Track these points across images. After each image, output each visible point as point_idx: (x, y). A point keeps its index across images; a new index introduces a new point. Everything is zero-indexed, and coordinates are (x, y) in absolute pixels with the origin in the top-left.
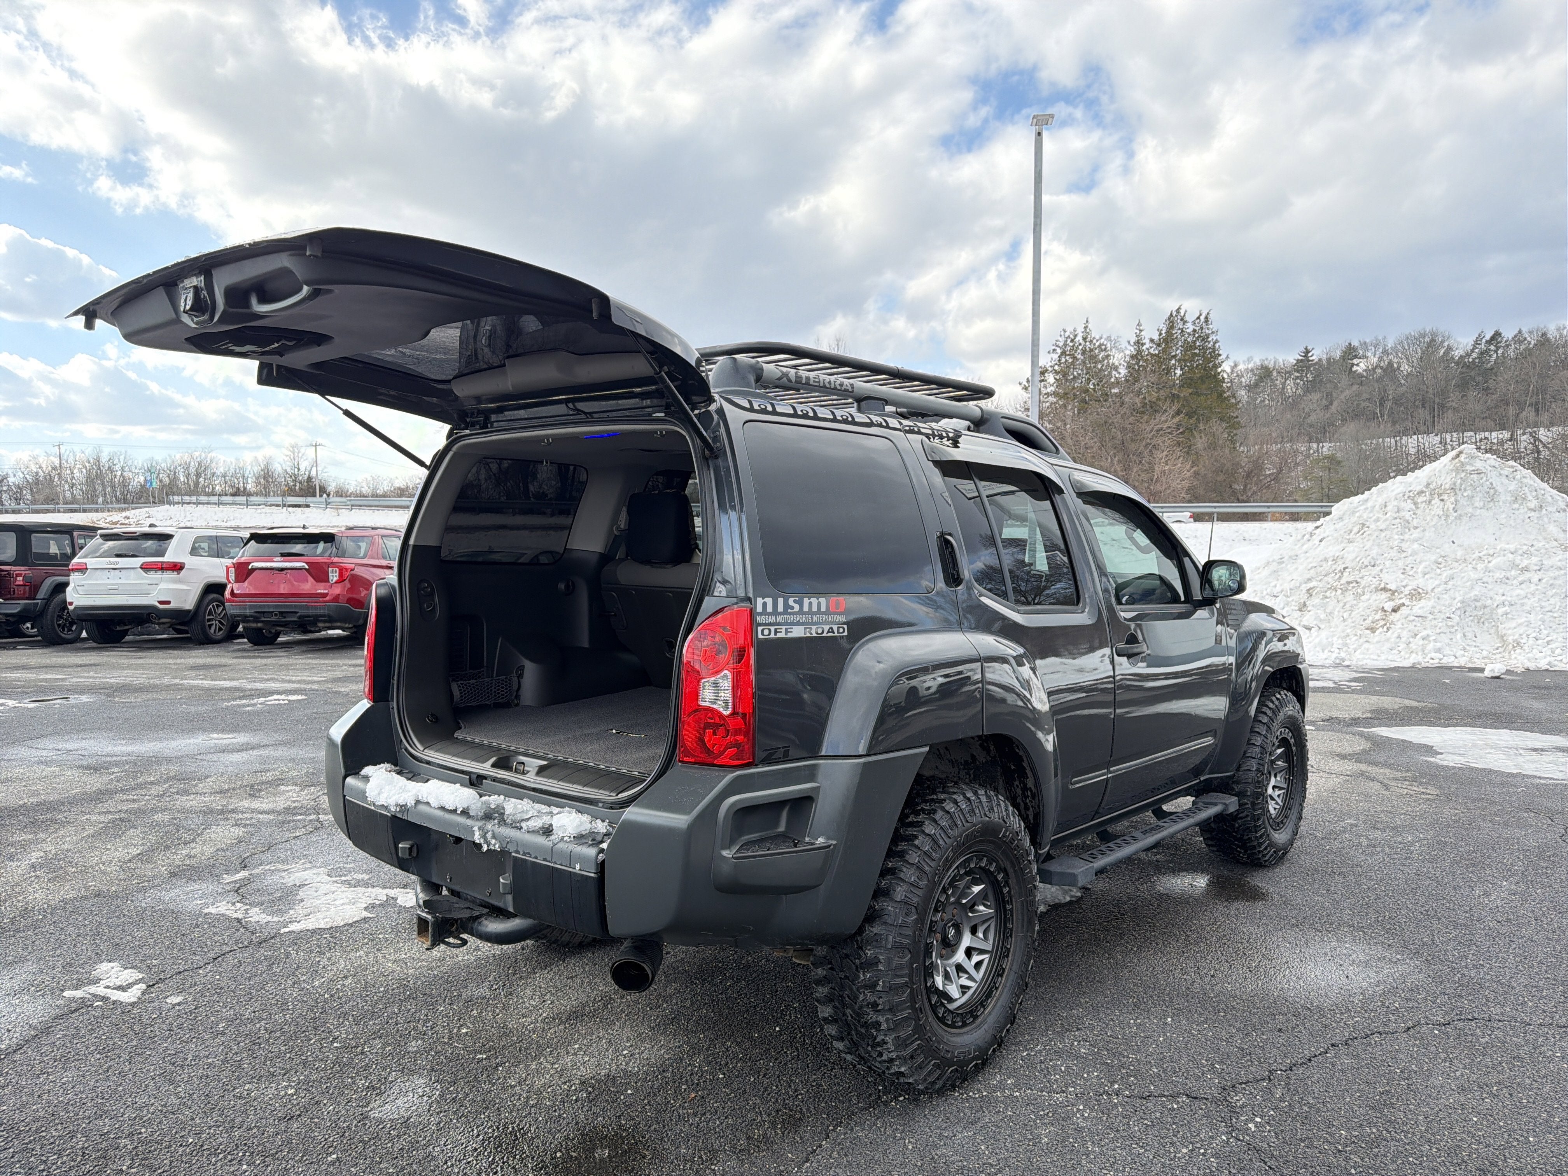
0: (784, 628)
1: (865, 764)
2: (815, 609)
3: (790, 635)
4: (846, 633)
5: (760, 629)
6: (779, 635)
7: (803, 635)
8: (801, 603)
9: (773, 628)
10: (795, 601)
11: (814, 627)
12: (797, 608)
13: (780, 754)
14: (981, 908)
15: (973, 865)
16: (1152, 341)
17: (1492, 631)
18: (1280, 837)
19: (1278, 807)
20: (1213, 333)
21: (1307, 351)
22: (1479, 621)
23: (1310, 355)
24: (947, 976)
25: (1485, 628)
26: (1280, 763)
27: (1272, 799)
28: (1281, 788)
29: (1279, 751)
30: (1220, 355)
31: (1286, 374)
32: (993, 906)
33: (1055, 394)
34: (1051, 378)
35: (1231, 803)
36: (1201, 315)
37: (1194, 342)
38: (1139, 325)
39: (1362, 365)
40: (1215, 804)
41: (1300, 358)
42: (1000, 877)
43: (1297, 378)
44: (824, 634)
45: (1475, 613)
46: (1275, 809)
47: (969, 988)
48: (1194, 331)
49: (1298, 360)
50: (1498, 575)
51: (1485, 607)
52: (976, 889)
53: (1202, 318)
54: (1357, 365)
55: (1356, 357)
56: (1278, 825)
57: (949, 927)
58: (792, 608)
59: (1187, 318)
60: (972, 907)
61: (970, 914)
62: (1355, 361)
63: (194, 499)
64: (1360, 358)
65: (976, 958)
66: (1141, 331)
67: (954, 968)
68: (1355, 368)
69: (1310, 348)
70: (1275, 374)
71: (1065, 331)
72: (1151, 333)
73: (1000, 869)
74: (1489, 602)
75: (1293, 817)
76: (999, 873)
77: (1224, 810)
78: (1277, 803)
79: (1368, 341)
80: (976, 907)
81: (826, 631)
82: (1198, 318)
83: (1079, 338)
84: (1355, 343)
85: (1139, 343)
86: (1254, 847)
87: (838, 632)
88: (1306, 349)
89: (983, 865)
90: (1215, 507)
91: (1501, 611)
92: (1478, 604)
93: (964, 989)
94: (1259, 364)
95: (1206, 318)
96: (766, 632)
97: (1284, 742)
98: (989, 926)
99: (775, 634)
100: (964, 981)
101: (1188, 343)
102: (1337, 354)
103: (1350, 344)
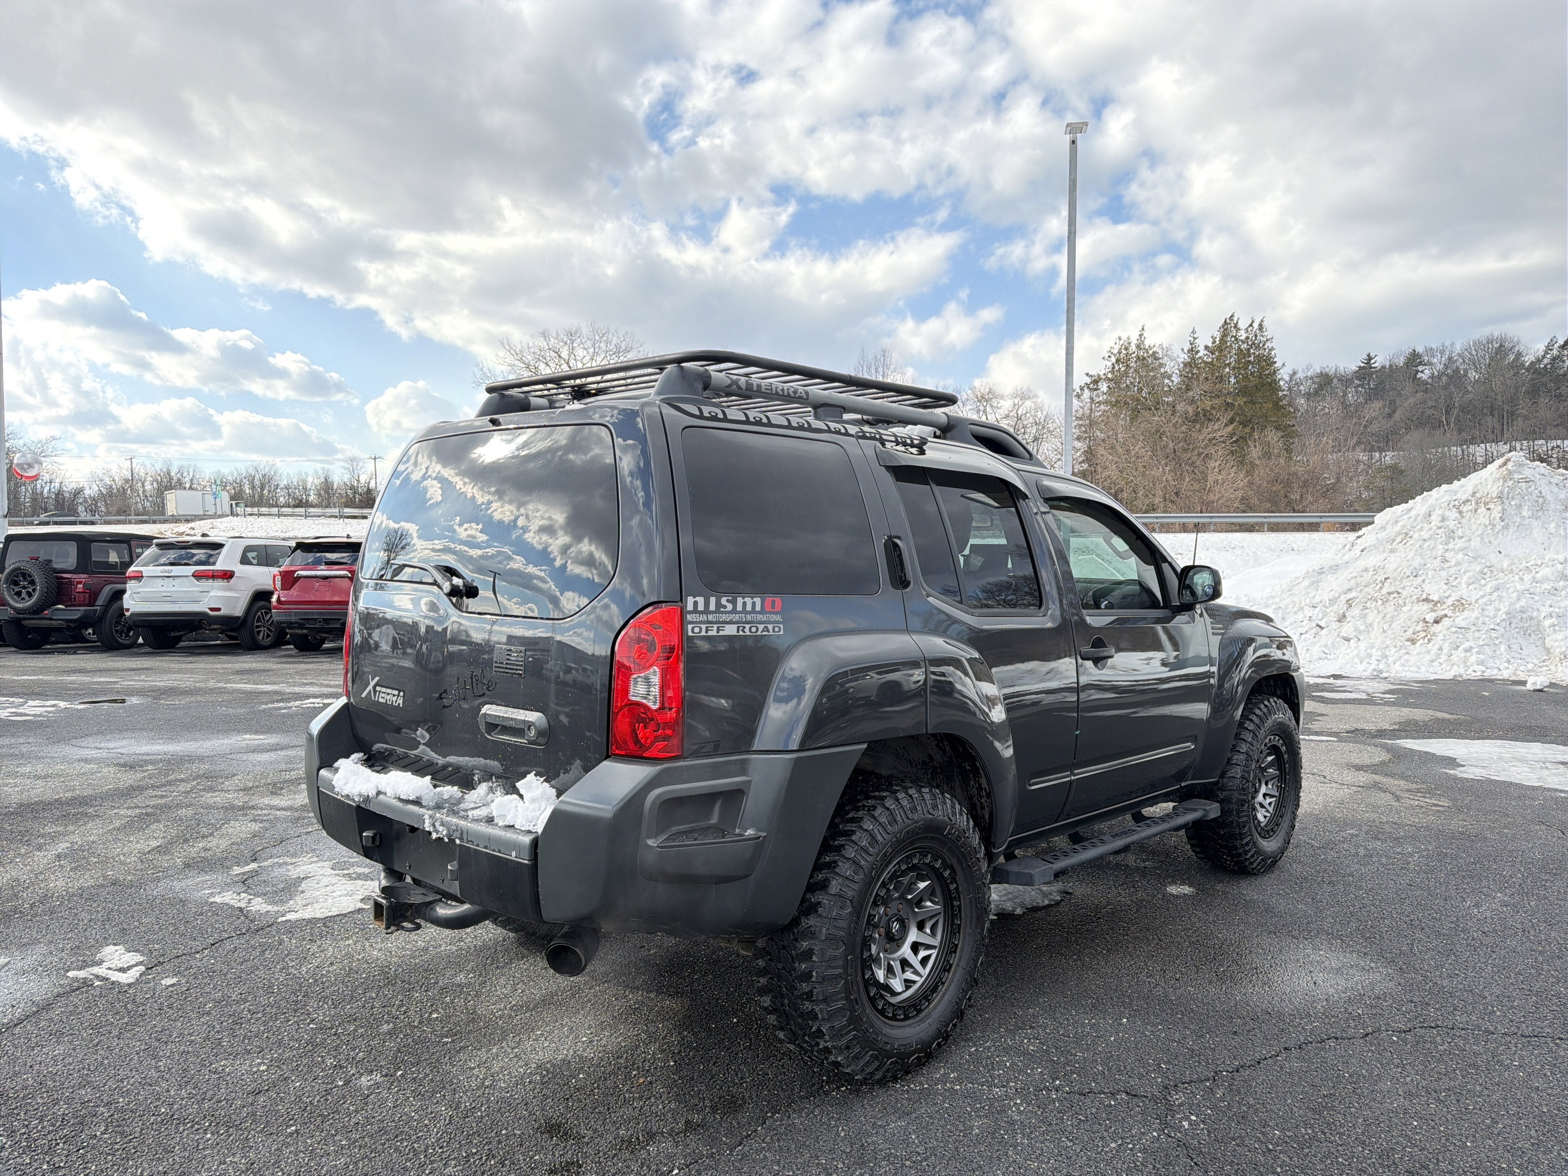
0: (715, 626)
1: (797, 759)
2: (749, 608)
3: (721, 633)
4: (782, 633)
5: (690, 627)
6: (710, 633)
7: (735, 633)
8: (734, 602)
9: (704, 627)
10: (728, 601)
11: (748, 626)
12: (730, 607)
13: (709, 748)
14: (929, 904)
15: (915, 861)
16: (1206, 347)
17: (1539, 643)
18: (1269, 845)
19: (1269, 815)
20: (1267, 340)
21: (1370, 358)
22: (1526, 633)
23: (1373, 361)
24: (890, 970)
25: (1532, 640)
26: (1271, 770)
27: (1262, 806)
28: (1272, 796)
29: (1270, 759)
30: (1275, 362)
31: (1346, 381)
32: (941, 902)
33: (1106, 402)
34: (1104, 387)
35: (1213, 810)
36: (1253, 322)
37: (1248, 350)
38: (1194, 332)
39: (1426, 371)
40: (1195, 810)
41: (1362, 365)
42: (946, 874)
43: (1359, 386)
44: (759, 633)
45: (1521, 625)
46: (1265, 817)
47: (914, 982)
48: (1247, 338)
49: (1360, 367)
50: (1547, 586)
51: (1532, 618)
52: (922, 885)
53: (1256, 325)
54: (1422, 372)
55: (1420, 363)
56: (1267, 832)
57: (893, 922)
58: (725, 607)
59: (1240, 325)
60: (919, 903)
61: (916, 910)
62: (1420, 368)
63: (255, 510)
64: (1425, 365)
65: (922, 953)
66: (1195, 338)
67: (898, 962)
68: (1419, 375)
69: (1372, 355)
70: (1335, 381)
71: (1120, 339)
72: (1204, 341)
73: (945, 865)
74: (1535, 614)
75: (1285, 825)
76: (945, 870)
77: (1204, 816)
78: (1267, 811)
79: (1434, 347)
80: (923, 903)
81: (760, 630)
82: (1251, 325)
83: (1133, 348)
84: (1420, 349)
85: (1192, 351)
86: (1240, 855)
87: (774, 631)
88: (1369, 355)
89: (927, 861)
90: (1265, 517)
91: (1547, 623)
92: (1524, 616)
93: (908, 983)
94: (1318, 371)
95: (1260, 325)
96: (697, 630)
97: (1274, 749)
98: (937, 921)
99: (707, 632)
100: (909, 975)
101: (1242, 350)
102: (1401, 361)
103: (1414, 351)
